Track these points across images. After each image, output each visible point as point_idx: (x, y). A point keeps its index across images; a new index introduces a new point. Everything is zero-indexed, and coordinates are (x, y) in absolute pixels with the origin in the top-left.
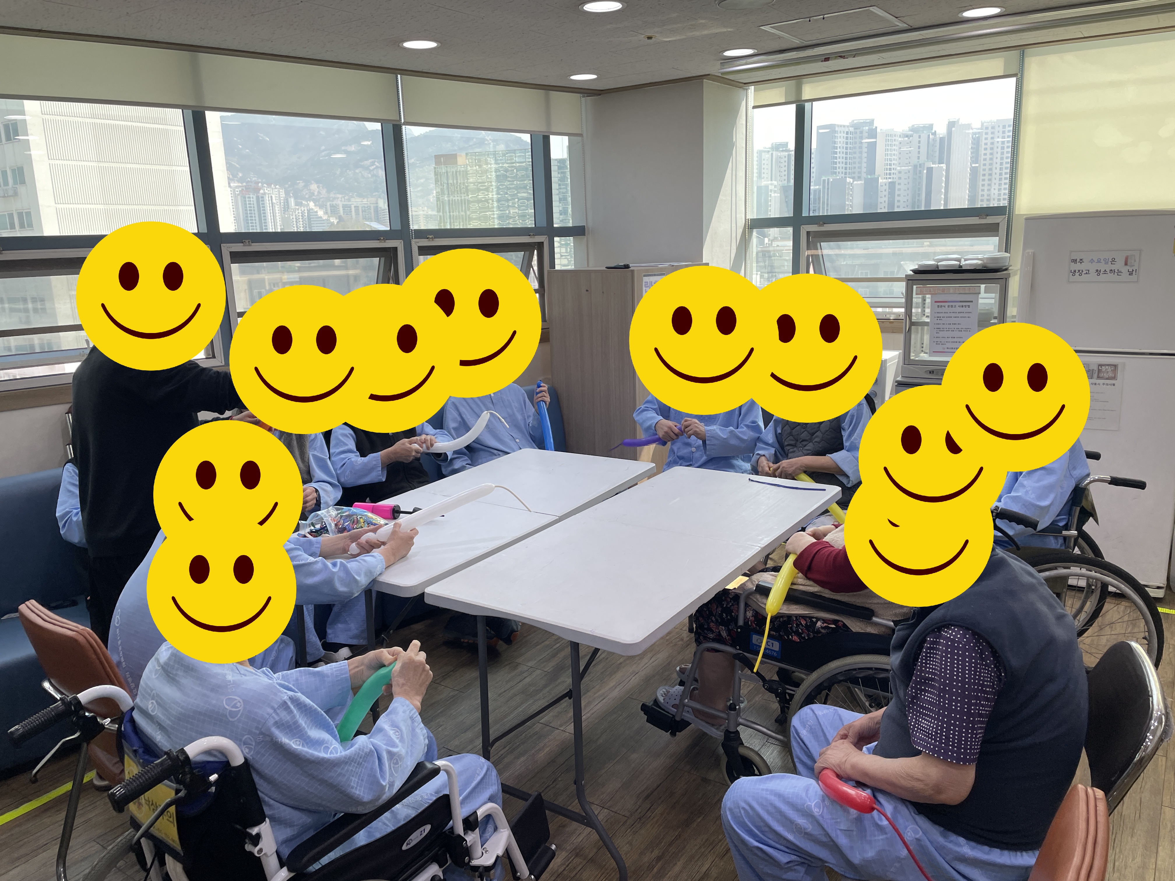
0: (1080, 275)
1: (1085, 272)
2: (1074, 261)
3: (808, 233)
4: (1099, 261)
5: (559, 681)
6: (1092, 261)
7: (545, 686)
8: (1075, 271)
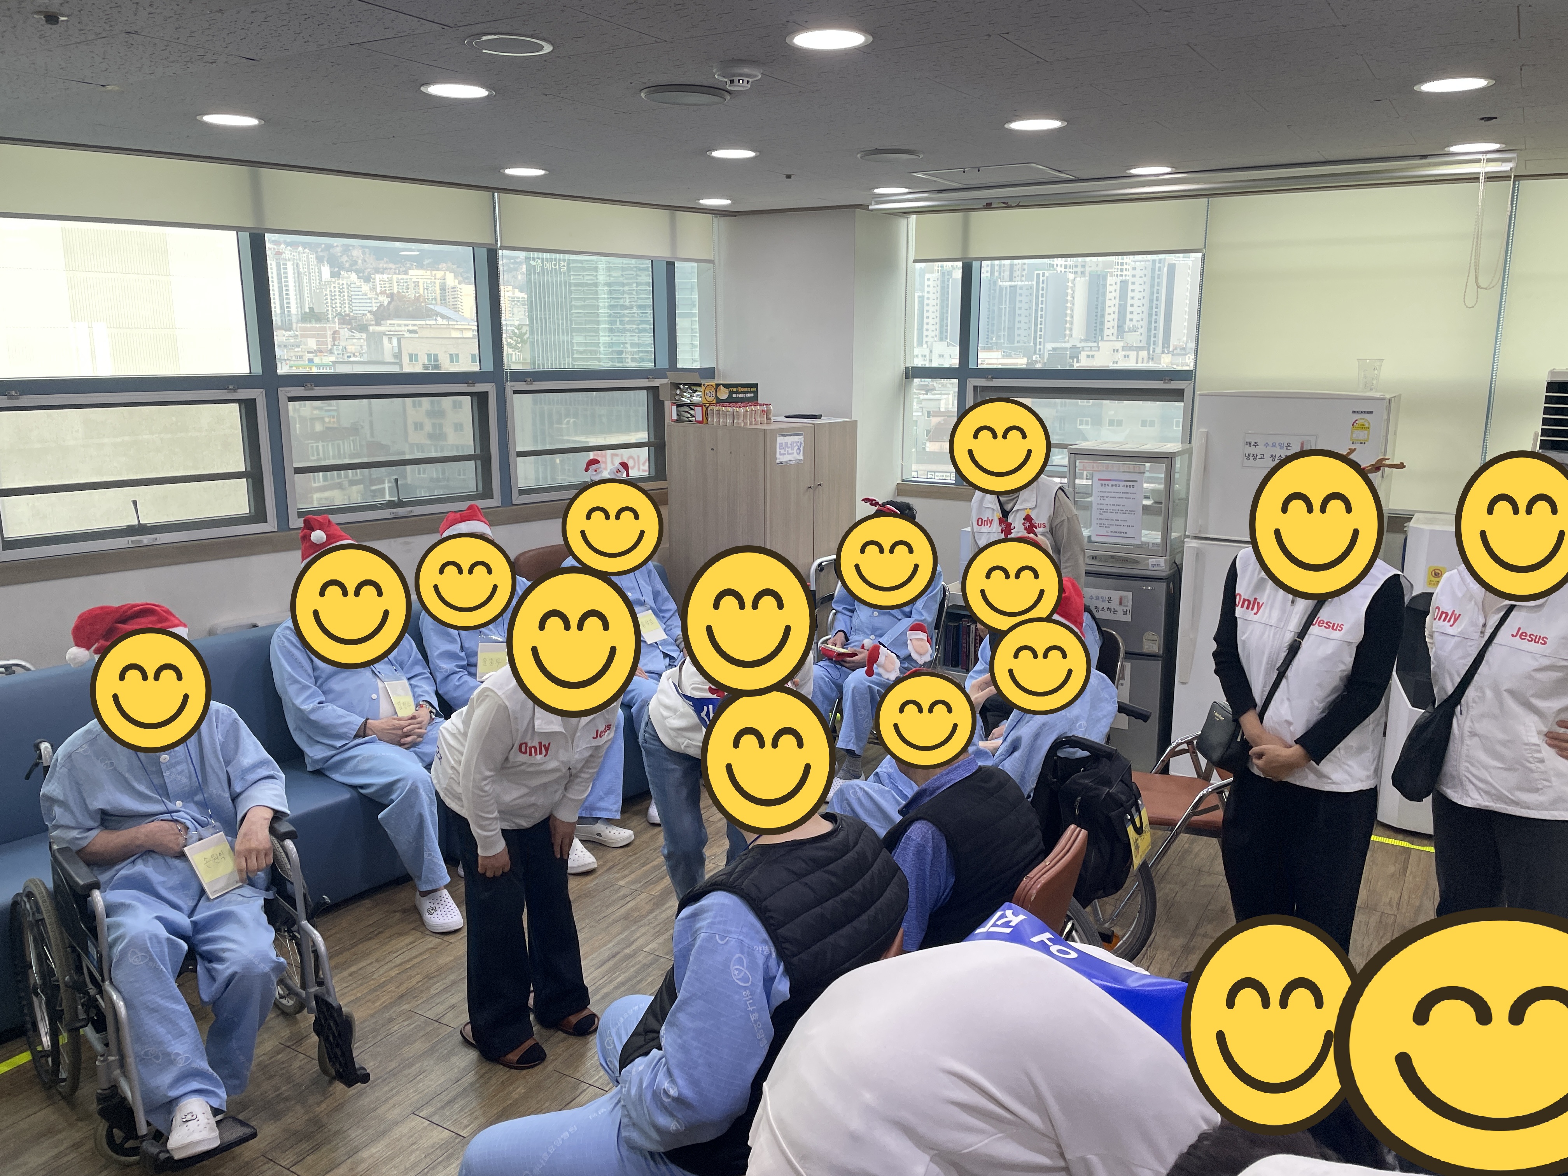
0: (1255, 459)
1: (1259, 456)
2: (1249, 444)
3: (975, 387)
4: (1274, 446)
5: (667, 905)
6: (1267, 445)
7: (651, 911)
8: (1249, 455)
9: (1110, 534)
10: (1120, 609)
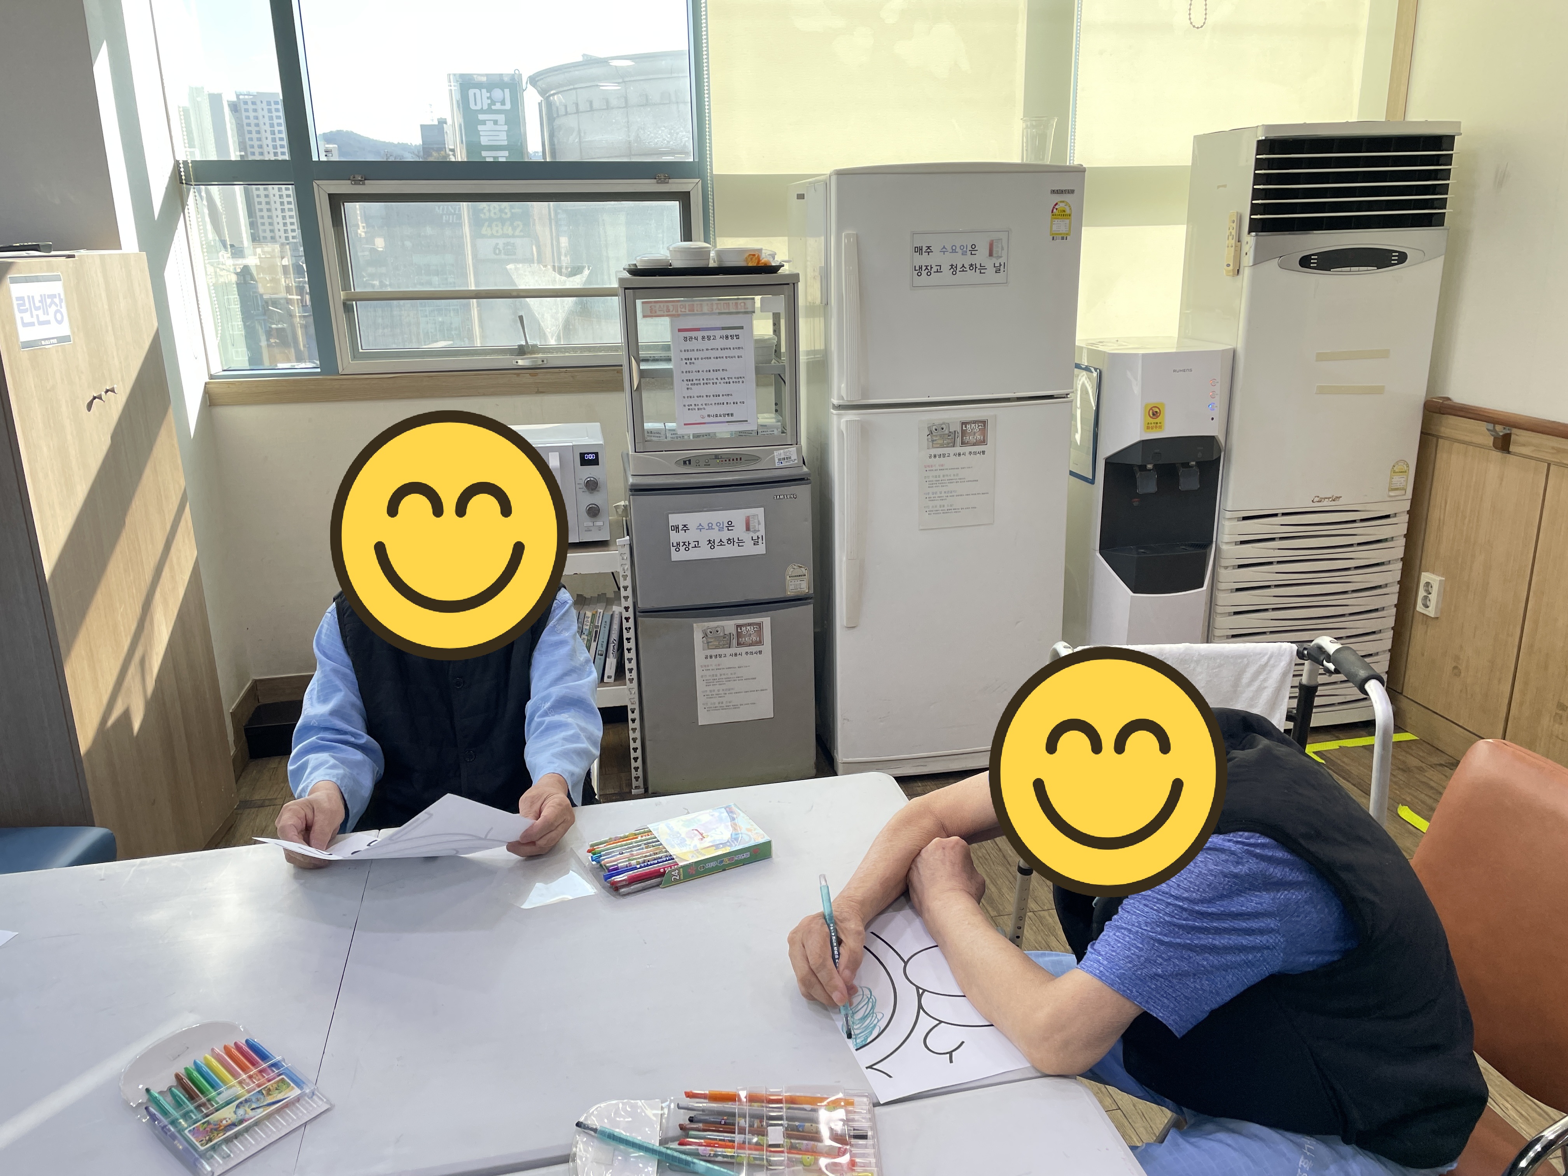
0: (929, 274)
1: (935, 269)
2: (919, 250)
3: (332, 197)
4: (954, 251)
6: (944, 250)
8: (921, 268)
9: (707, 420)
10: (747, 537)
